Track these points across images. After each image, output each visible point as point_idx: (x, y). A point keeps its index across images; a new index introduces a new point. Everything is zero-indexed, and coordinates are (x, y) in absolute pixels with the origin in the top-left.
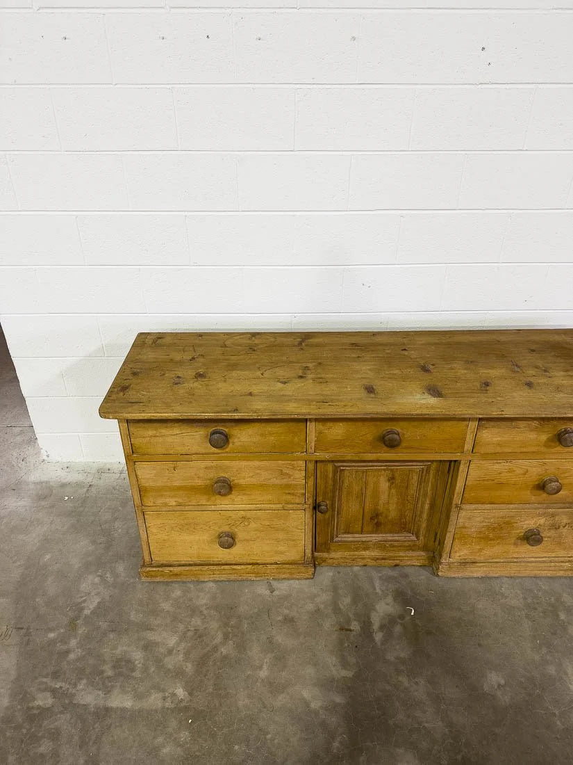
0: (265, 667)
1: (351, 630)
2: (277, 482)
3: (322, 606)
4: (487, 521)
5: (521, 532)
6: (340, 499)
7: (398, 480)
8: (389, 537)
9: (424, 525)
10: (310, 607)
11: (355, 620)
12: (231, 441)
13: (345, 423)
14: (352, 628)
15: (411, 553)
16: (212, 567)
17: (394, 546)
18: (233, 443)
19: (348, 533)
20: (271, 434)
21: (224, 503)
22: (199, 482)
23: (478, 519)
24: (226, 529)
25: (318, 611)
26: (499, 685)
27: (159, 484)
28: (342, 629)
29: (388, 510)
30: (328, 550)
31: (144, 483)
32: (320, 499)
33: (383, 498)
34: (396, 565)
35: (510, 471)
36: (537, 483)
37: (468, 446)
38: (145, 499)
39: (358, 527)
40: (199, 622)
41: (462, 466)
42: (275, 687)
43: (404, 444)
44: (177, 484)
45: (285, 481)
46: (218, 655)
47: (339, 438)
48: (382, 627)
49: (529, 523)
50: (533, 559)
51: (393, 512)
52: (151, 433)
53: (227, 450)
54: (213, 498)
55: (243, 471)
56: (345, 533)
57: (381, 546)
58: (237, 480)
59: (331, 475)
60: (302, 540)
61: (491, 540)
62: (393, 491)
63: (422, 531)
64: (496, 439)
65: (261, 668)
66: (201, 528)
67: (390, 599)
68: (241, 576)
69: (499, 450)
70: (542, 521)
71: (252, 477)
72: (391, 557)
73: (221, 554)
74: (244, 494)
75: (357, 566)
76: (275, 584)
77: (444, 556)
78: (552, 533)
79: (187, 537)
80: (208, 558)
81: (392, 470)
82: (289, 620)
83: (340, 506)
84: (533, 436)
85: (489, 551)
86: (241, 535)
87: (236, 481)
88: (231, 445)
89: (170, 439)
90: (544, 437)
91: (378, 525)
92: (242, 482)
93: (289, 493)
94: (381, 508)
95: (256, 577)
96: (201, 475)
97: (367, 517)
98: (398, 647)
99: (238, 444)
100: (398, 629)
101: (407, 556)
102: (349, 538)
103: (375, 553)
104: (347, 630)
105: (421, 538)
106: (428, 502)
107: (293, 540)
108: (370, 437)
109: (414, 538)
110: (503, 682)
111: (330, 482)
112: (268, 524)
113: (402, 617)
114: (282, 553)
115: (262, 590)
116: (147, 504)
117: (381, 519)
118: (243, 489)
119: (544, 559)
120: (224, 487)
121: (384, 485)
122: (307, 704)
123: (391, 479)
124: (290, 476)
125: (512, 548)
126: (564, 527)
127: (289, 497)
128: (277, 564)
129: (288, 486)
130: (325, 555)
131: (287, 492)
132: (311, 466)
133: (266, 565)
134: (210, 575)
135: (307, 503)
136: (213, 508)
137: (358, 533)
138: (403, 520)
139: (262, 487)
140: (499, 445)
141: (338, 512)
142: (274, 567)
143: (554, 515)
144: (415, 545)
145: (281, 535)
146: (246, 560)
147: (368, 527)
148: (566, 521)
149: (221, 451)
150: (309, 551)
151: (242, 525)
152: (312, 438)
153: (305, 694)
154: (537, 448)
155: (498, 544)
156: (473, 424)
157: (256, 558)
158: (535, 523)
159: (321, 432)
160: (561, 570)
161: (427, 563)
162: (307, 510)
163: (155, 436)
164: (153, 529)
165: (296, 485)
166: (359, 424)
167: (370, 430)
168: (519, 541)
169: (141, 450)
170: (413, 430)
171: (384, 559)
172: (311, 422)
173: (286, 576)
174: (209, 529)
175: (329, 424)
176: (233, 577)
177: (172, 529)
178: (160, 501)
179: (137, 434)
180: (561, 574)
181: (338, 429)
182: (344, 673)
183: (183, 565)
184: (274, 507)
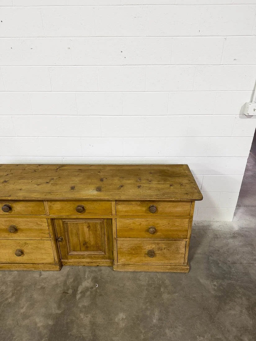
0: (24, 308)
1: (68, 293)
2: (36, 228)
3: (59, 282)
4: (129, 245)
5: (146, 251)
6: (68, 235)
7: (92, 227)
8: (92, 253)
9: (107, 247)
10: (54, 283)
11: (71, 289)
12: (13, 209)
13: (60, 202)
14: (69, 292)
15: (103, 260)
16: (15, 265)
17: (96, 257)
19: (75, 251)
20: (29, 207)
21: (16, 236)
22: (3, 227)
23: (126, 245)
24: (19, 248)
25: (57, 284)
26: (123, 319)
28: (64, 293)
29: (90, 240)
30: (67, 258)
32: (59, 235)
33: (87, 236)
34: (98, 266)
35: (134, 223)
36: (146, 229)
39: (78, 248)
40: (4, 288)
41: (113, 221)
42: (25, 316)
43: (87, 211)
45: (40, 227)
46: (6, 302)
47: (59, 208)
48: (81, 293)
49: (148, 247)
50: (154, 264)
51: (93, 243)
53: (12, 213)
54: (10, 234)
55: (20, 222)
56: (73, 251)
57: (90, 257)
59: (62, 225)
60: (52, 253)
61: (135, 254)
62: (91, 232)
63: (107, 250)
64: (124, 209)
65: (22, 308)
66: (8, 247)
67: (90, 280)
68: (28, 269)
69: (126, 214)
70: (154, 246)
71: (25, 225)
72: (94, 262)
73: (19, 259)
74: (24, 233)
75: (81, 266)
76: (43, 273)
77: (115, 261)
78: (160, 252)
79: (3, 251)
80: (14, 260)
81: (88, 223)
82: (43, 288)
83: (69, 239)
84: (139, 208)
85: (134, 260)
86: (26, 251)
87: (19, 227)
88: (13, 211)
90: (144, 209)
91: (87, 247)
92: (21, 227)
93: (42, 233)
94: (87, 240)
95: (35, 269)
96: (4, 224)
97: (82, 244)
98: (85, 301)
99: (16, 211)
100: (88, 293)
101: (101, 262)
102: (75, 253)
103: (88, 260)
104: (66, 293)
105: (107, 253)
106: (106, 237)
107: (48, 254)
108: (72, 208)
109: (103, 253)
110: (124, 317)
111: (62, 228)
112: (36, 246)
113: (92, 288)
114: (45, 259)
115: (36, 275)
117: (88, 245)
118: (22, 230)
119: (159, 264)
120: (15, 230)
121: (86, 229)
122: (36, 324)
123: (89, 227)
124: (41, 225)
125: (144, 259)
126: (164, 249)
127: (43, 234)
128: (43, 264)
129: (41, 230)
130: (66, 261)
131: (41, 232)
132: (49, 221)
133: (39, 264)
134: (15, 268)
135: (51, 237)
136: (11, 238)
137: (79, 251)
138: (98, 245)
139: (30, 230)
140: (126, 212)
141: (68, 242)
142: (42, 265)
143: (158, 244)
144: (104, 257)
145: (43, 251)
146: (30, 262)
147: (83, 248)
148: (164, 247)
149: (9, 214)
150: (56, 258)
151: (25, 246)
152: (47, 208)
153: (37, 320)
154: (142, 213)
155: (138, 256)
156: (114, 203)
157: (34, 261)
158: (151, 247)
159: (50, 206)
160: (167, 269)
161: (110, 265)
162: (52, 240)
165: (45, 229)
166: (66, 202)
167: (71, 205)
168: (146, 255)
170: (89, 205)
171: (92, 263)
172: (45, 202)
173: (48, 269)
174: (12, 248)
175: (53, 203)
176: (25, 269)
180: (167, 271)
181: (58, 205)
182: (58, 311)
183: (3, 263)
184: (37, 239)
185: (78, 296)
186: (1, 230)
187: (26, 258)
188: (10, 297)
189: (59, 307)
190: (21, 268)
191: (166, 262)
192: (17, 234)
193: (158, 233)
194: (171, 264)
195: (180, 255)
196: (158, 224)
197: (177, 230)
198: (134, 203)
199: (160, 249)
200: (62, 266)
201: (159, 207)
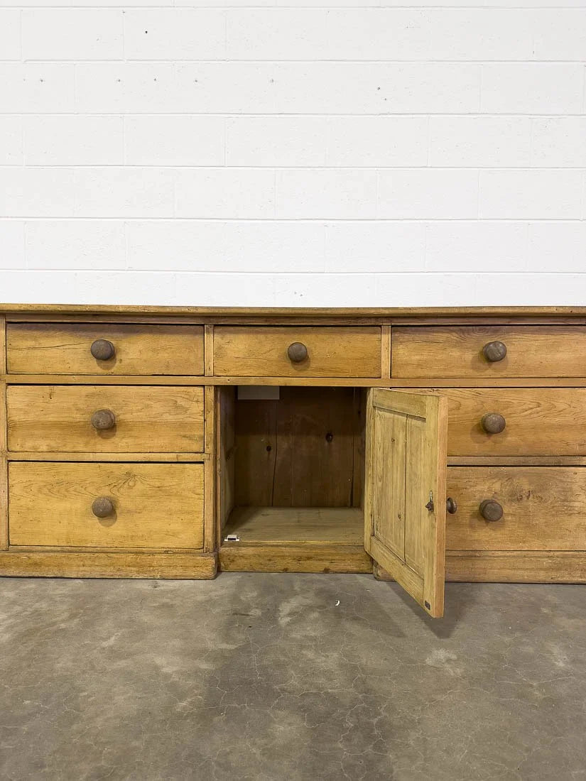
0: (113, 638)
1: (248, 615)
2: (169, 418)
3: (216, 598)
5: (475, 504)
10: (200, 598)
11: (257, 608)
12: (118, 357)
14: (250, 613)
18: (121, 360)
20: (164, 349)
21: (108, 449)
22: (78, 417)
24: (106, 492)
25: (210, 601)
26: (449, 660)
27: (31, 418)
28: (235, 614)
31: (17, 417)
36: (476, 423)
37: (385, 368)
38: (12, 441)
40: (44, 606)
42: (117, 655)
43: (313, 365)
44: (52, 418)
45: (180, 418)
46: (55, 628)
47: (241, 355)
48: (291, 614)
49: (481, 489)
50: (500, 553)
52: (31, 343)
53: (112, 371)
54: (93, 441)
55: (130, 401)
58: (124, 416)
60: (199, 512)
64: (415, 358)
65: (106, 639)
66: (75, 490)
67: (310, 595)
68: (119, 570)
69: (420, 372)
70: (497, 487)
71: (139, 411)
73: (97, 533)
74: (131, 436)
78: (515, 507)
79: (59, 506)
82: (167, 606)
84: (456, 353)
86: (124, 503)
87: (121, 417)
88: (118, 363)
89: (49, 353)
90: (469, 356)
92: (128, 417)
93: (184, 436)
95: (138, 572)
96: (81, 406)
98: (308, 628)
99: (126, 362)
100: (315, 615)
101: (338, 555)
104: (243, 615)
107: (189, 513)
108: (274, 355)
110: (454, 657)
112: (158, 484)
113: (322, 607)
114: (174, 535)
116: (13, 449)
118: (129, 427)
120: (107, 426)
122: (156, 668)
124: (186, 410)
125: (469, 532)
126: (528, 497)
127: (185, 442)
128: (166, 552)
129: (182, 425)
130: (234, 551)
131: (182, 433)
132: (210, 393)
133: (153, 554)
134: (79, 566)
135: (207, 451)
136: (91, 457)
139: (152, 425)
140: (419, 365)
142: (163, 556)
143: (510, 477)
145: (174, 504)
146: (129, 544)
148: (526, 487)
149: (106, 372)
150: (209, 531)
151: (126, 486)
152: (210, 354)
153: (159, 661)
154: (464, 370)
156: (386, 338)
157: (140, 543)
158: (490, 490)
159: (220, 348)
160: (541, 569)
161: (364, 568)
162: (207, 463)
163: (34, 348)
164: (16, 490)
165: (192, 424)
166: (261, 337)
167: (273, 345)
168: (476, 522)
169: (15, 368)
170: (321, 346)
171: (309, 558)
172: (208, 332)
173: (178, 572)
174: (84, 492)
175: (229, 337)
176: (109, 572)
177: (40, 490)
178: (29, 444)
179: (13, 344)
180: (542, 576)
181: (238, 345)
182: (224, 646)
183: (47, 551)
184: (166, 457)
185: (284, 621)
186: (68, 428)
187: (117, 531)
188: (63, 621)
189: (227, 637)
190: (97, 569)
191: (536, 544)
192: (113, 440)
193: (509, 438)
194: (552, 553)
195: (575, 520)
196: (508, 405)
197: (561, 427)
198: (442, 336)
199: (516, 497)
200: (218, 570)
201: (508, 348)
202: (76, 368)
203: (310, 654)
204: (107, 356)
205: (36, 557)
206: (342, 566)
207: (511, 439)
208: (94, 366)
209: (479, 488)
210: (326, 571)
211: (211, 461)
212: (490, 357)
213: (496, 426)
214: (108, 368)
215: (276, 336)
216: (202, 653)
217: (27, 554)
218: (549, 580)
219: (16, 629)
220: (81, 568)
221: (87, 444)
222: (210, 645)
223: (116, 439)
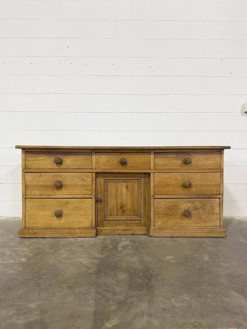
0: (65, 255)
1: (108, 248)
2: (80, 183)
3: (97, 243)
4: (166, 204)
5: (182, 211)
6: (107, 195)
7: (129, 188)
8: (129, 218)
9: (143, 211)
10: (92, 243)
11: (111, 245)
12: (63, 163)
13: (106, 156)
15: (139, 227)
16: (51, 230)
17: (131, 224)
18: (64, 164)
19: (112, 216)
20: (79, 160)
21: (59, 194)
22: (49, 183)
23: (162, 204)
24: (59, 208)
25: (95, 244)
27: (34, 184)
28: (104, 247)
29: (127, 203)
30: (103, 226)
31: (28, 183)
32: (99, 196)
33: (125, 196)
35: (170, 178)
36: (182, 184)
37: (152, 166)
38: (27, 191)
39: (115, 213)
40: (40, 246)
41: (151, 176)
42: (68, 259)
43: (128, 165)
44: (40, 184)
45: (84, 183)
47: (104, 162)
48: (122, 247)
49: (185, 205)
50: (191, 227)
51: (129, 206)
52: (33, 159)
54: (54, 191)
55: (67, 178)
56: (110, 216)
57: (126, 223)
58: (65, 183)
59: (103, 184)
60: (90, 215)
61: (171, 215)
62: (128, 193)
63: (143, 215)
64: (162, 163)
65: (63, 255)
66: (48, 208)
67: (128, 241)
68: (63, 235)
69: (164, 167)
70: (189, 205)
71: (70, 181)
72: (130, 229)
73: (56, 222)
74: (67, 190)
75: (116, 234)
76: (78, 239)
77: (152, 224)
78: (195, 212)
79: (42, 213)
81: (127, 182)
82: (81, 245)
83: (107, 201)
84: (175, 161)
85: (172, 222)
86: (65, 212)
87: (64, 183)
88: (63, 165)
89: (40, 162)
90: (179, 162)
91: (123, 211)
92: (67, 183)
93: (85, 189)
94: (124, 203)
95: (70, 235)
96: (51, 180)
97: (119, 207)
98: (128, 251)
99: (66, 164)
100: (130, 247)
101: (137, 229)
102: (112, 218)
103: (123, 227)
104: (106, 247)
105: (142, 219)
106: (143, 198)
107: (87, 215)
108: (115, 162)
109: (139, 219)
110: (173, 258)
111: (103, 188)
112: (76, 206)
113: (132, 245)
114: (82, 223)
115: (72, 240)
116: (27, 194)
117: (125, 209)
118: (67, 186)
120: (59, 186)
121: (124, 190)
123: (127, 187)
124: (86, 180)
125: (179, 220)
126: (200, 209)
127: (86, 191)
128: (79, 228)
129: (85, 186)
130: (102, 228)
132: (94, 175)
133: (75, 229)
135: (93, 194)
136: (54, 197)
137: (115, 216)
138: (134, 209)
139: (74, 185)
140: (163, 165)
141: (107, 203)
142: (78, 230)
143: (193, 202)
144: (140, 223)
145: (82, 212)
146: (67, 226)
147: (120, 213)
148: (199, 205)
149: (59, 168)
150: (94, 221)
151: (66, 206)
152: (94, 162)
153: (81, 260)
154: (178, 167)
155: (174, 218)
156: (152, 156)
157: (70, 226)
158: (187, 206)
159: (97, 160)
160: (204, 233)
161: (146, 233)
162: (93, 198)
163: (34, 160)
164: (28, 208)
165: (88, 185)
166: (111, 156)
167: (115, 159)
168: (182, 217)
169: (28, 167)
170: (131, 159)
171: (127, 230)
172: (93, 155)
173: (83, 235)
174: (51, 208)
175: (100, 156)
176: (60, 236)
177: (36, 208)
178: (33, 193)
179: (28, 159)
180: (205, 235)
181: (103, 158)
182: (101, 256)
183: (39, 229)
184: (79, 196)
185: (120, 249)
186: (46, 187)
187: (63, 221)
188: (48, 250)
189: (102, 254)
190: (56, 234)
191: (203, 224)
192: (61, 190)
193: (193, 189)
194: (208, 227)
195: (215, 216)
196: (192, 178)
197: (210, 185)
198: (170, 156)
199: (196, 209)
200: (97, 235)
201: (192, 159)
202: (49, 167)
203: (128, 258)
204: (59, 163)
205: (35, 231)
206: (138, 233)
207: (194, 189)
208: (55, 166)
209: (183, 206)
210: (133, 234)
211: (95, 197)
212: (187, 163)
213: (188, 185)
214: (60, 167)
215: (116, 156)
216: (95, 258)
217: (32, 230)
218: (207, 236)
219: (33, 253)
220: (51, 234)
221: (52, 192)
222: (97, 256)
223: (62, 191)
